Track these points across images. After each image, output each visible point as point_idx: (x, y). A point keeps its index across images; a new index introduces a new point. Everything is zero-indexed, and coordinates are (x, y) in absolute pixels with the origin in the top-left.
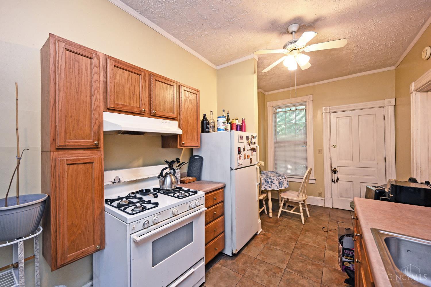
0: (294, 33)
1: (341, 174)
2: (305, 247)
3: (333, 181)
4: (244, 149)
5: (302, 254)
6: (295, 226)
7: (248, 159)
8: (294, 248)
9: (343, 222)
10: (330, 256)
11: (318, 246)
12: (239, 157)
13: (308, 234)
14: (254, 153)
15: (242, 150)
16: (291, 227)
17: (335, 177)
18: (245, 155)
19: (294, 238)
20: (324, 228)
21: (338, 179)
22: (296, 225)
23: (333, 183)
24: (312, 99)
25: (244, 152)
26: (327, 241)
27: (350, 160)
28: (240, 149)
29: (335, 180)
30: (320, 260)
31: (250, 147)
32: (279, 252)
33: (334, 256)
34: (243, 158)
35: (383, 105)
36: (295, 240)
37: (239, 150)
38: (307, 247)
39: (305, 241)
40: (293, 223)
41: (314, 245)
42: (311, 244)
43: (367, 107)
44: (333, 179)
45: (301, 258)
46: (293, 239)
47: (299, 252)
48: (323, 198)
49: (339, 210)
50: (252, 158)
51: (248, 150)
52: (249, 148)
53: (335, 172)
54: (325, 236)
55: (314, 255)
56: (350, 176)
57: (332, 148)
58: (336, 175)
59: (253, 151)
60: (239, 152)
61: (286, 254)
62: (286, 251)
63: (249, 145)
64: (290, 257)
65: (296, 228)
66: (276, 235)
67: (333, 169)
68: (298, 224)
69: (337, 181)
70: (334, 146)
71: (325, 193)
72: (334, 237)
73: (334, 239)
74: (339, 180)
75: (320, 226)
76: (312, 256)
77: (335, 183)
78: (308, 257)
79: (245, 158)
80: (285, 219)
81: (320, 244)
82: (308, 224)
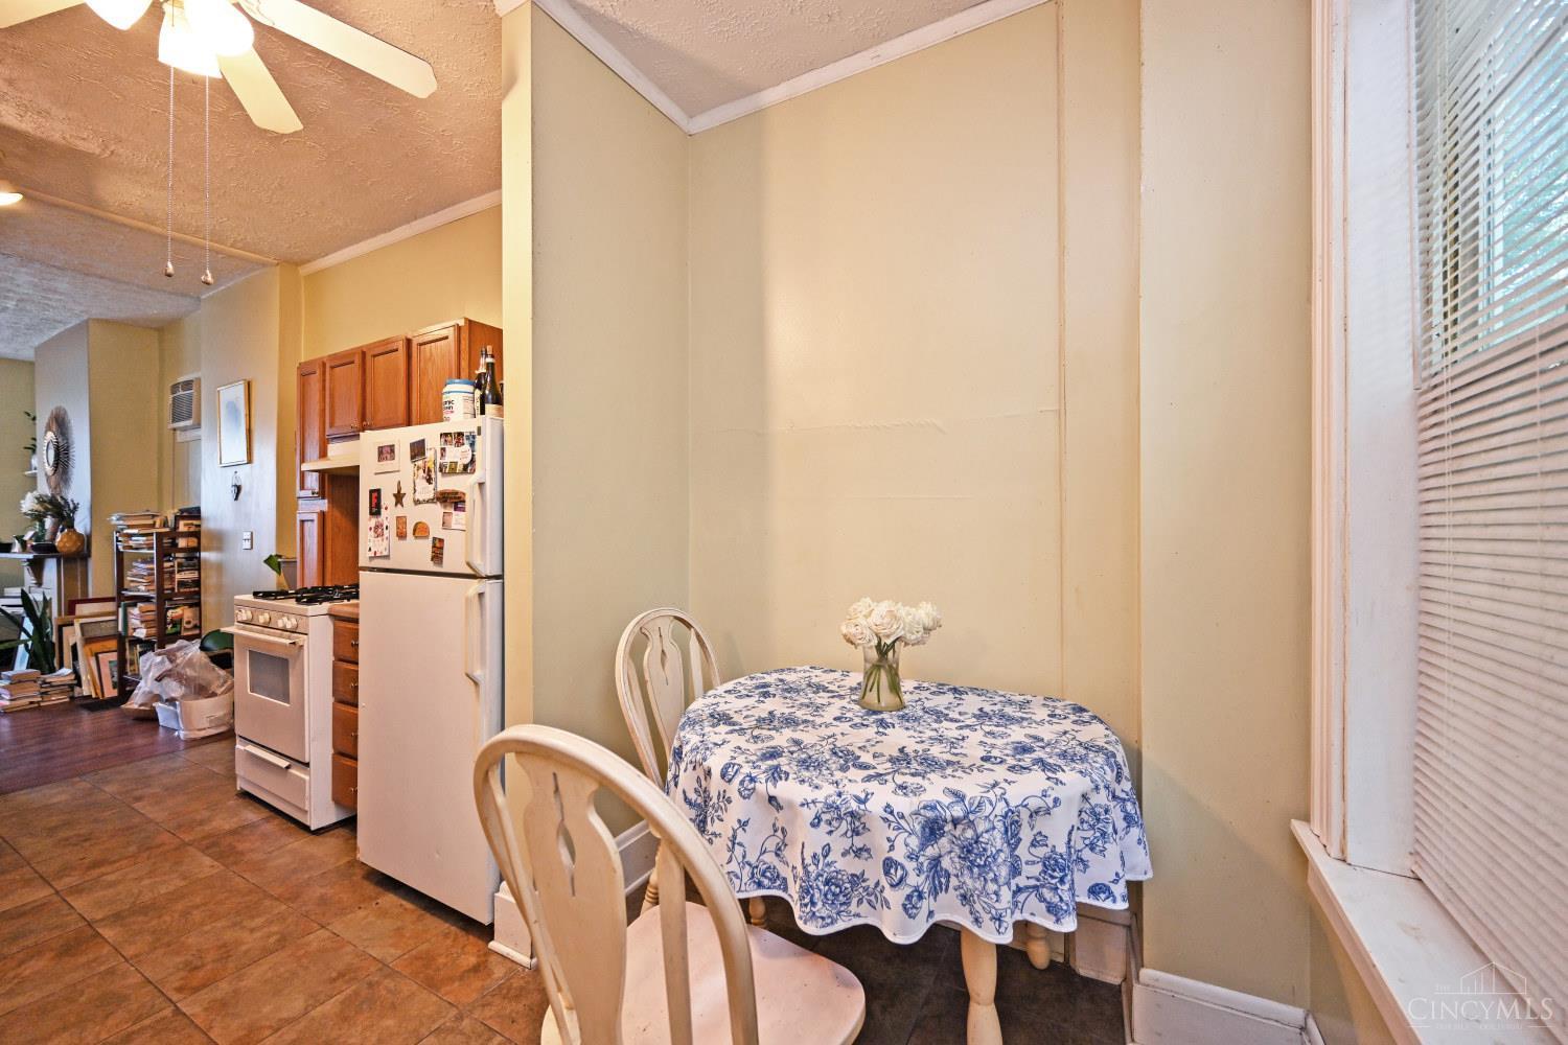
4: (399, 498)
7: (420, 542)
12: (377, 527)
14: (457, 518)
15: (387, 500)
18: (401, 521)
25: (399, 511)
28: (379, 498)
31: (432, 486)
34: (392, 532)
37: (375, 501)
50: (441, 541)
51: (417, 502)
52: (425, 491)
59: (456, 509)
60: (374, 510)
63: (429, 481)
79: (402, 536)
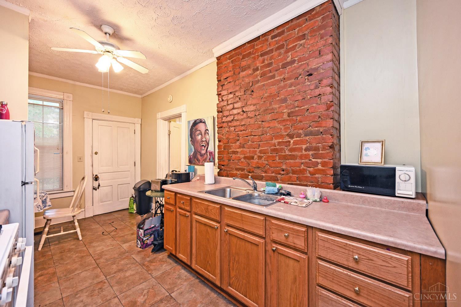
0: (108, 35)
1: (102, 180)
2: (104, 254)
3: (94, 189)
5: (107, 260)
6: (73, 247)
8: (95, 261)
9: (113, 222)
10: (128, 247)
11: (113, 247)
13: (95, 244)
16: (70, 249)
17: (96, 184)
19: (85, 254)
20: (103, 233)
21: (99, 185)
22: (73, 245)
23: (94, 191)
24: (71, 99)
26: (116, 240)
27: (110, 166)
29: (96, 187)
30: (124, 253)
32: (83, 274)
33: (130, 245)
35: (134, 122)
36: (87, 255)
38: (105, 253)
39: (99, 250)
40: (69, 245)
41: (110, 248)
42: (105, 249)
43: (123, 121)
44: (94, 187)
45: (109, 262)
46: (85, 256)
47: (102, 260)
48: (83, 210)
49: (100, 216)
53: (96, 178)
54: (110, 238)
55: (117, 254)
56: (110, 181)
57: (94, 155)
58: (97, 182)
61: (93, 270)
62: (90, 268)
64: (99, 269)
65: (76, 246)
66: (60, 265)
67: (94, 176)
68: (74, 243)
69: (98, 188)
70: (96, 153)
71: (86, 204)
72: (118, 234)
73: (119, 236)
74: (101, 186)
75: (99, 233)
76: (116, 256)
77: (96, 190)
78: (114, 258)
80: (52, 248)
81: (113, 245)
82: (85, 237)
